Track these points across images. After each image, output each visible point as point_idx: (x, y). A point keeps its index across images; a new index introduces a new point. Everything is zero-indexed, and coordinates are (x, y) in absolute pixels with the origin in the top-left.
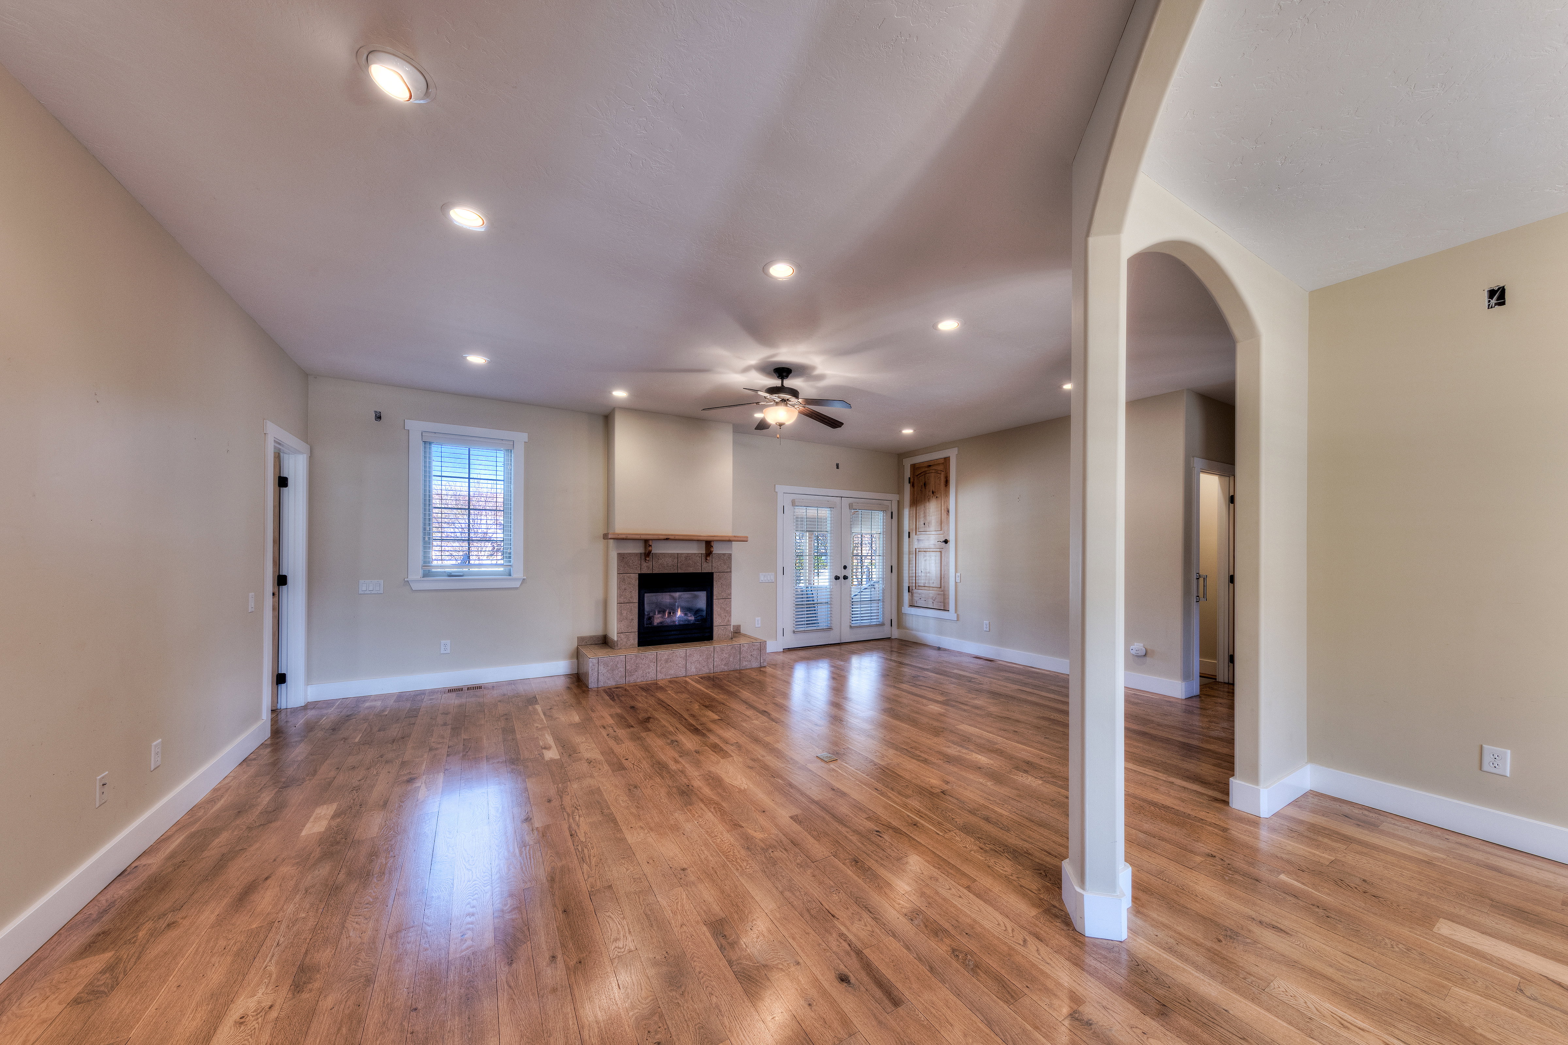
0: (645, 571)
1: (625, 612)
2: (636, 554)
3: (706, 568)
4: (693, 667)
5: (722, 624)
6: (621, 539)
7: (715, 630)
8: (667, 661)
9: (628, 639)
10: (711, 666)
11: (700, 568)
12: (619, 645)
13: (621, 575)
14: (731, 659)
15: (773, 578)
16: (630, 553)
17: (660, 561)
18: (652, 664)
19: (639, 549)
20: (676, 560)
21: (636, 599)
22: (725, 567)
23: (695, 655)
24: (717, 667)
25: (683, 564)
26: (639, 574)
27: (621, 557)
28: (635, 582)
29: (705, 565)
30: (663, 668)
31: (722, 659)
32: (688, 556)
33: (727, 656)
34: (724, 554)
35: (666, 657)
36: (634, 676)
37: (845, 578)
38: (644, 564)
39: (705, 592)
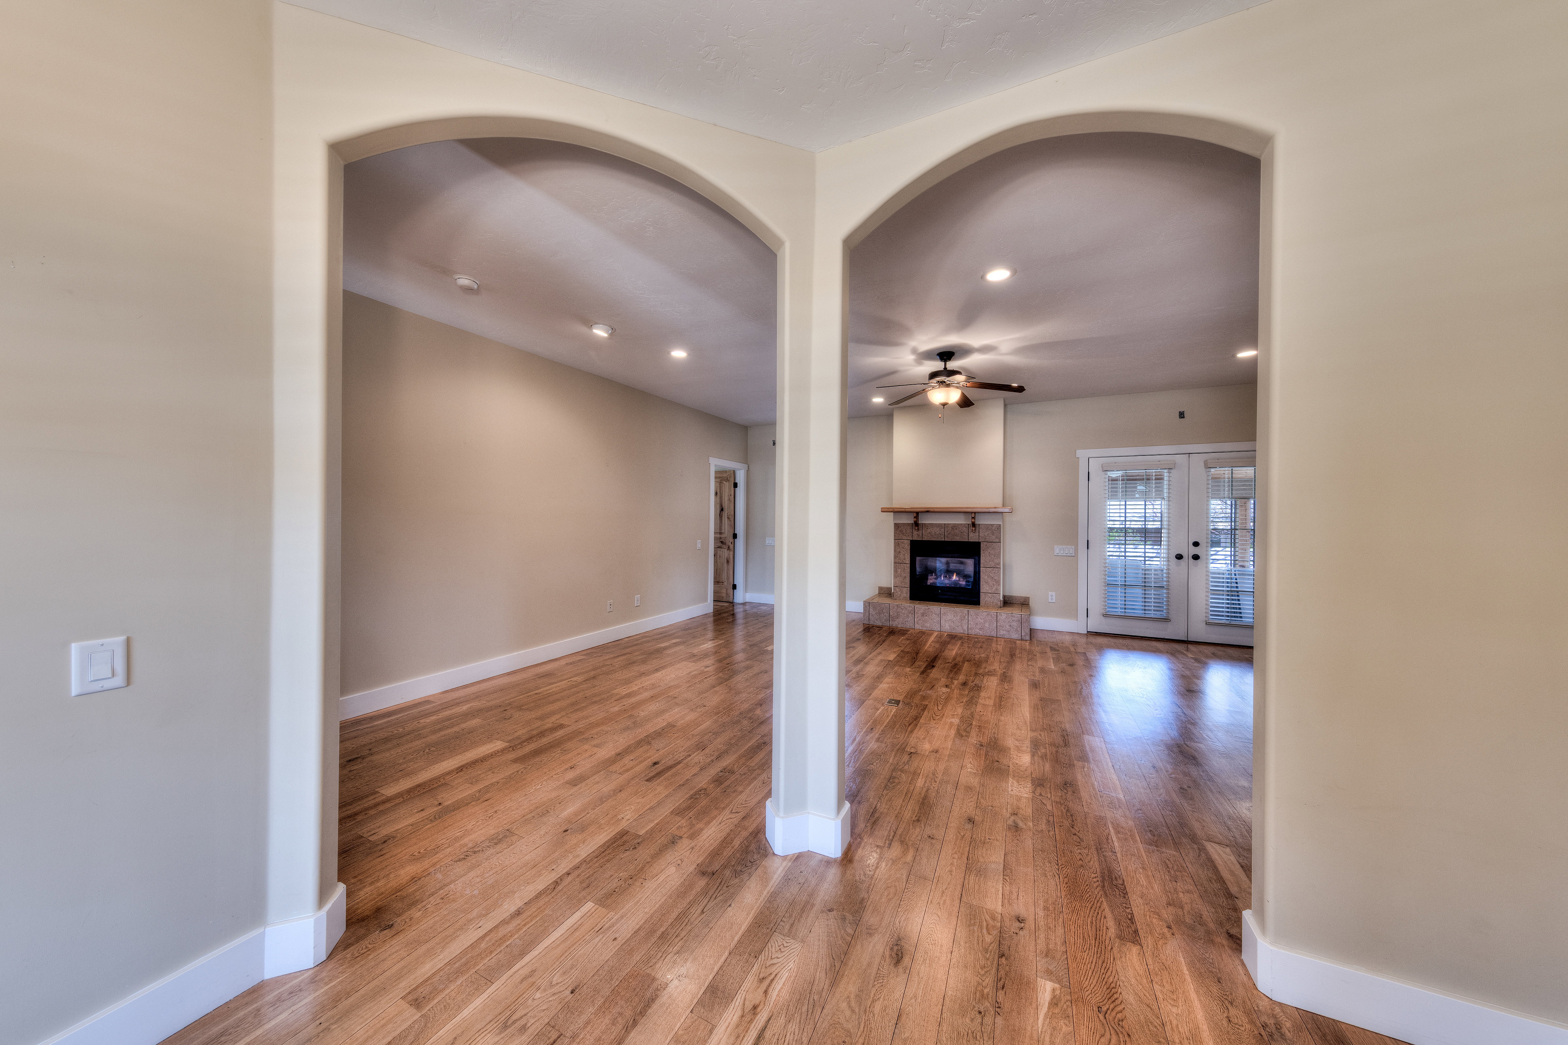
0: (915, 538)
1: (899, 570)
2: (908, 524)
3: (973, 537)
4: (947, 625)
5: (990, 592)
6: (897, 512)
7: (982, 596)
8: (923, 615)
9: (901, 592)
10: (965, 627)
11: (967, 537)
12: (895, 596)
13: (897, 541)
14: (987, 625)
15: (1072, 552)
16: (904, 524)
17: (929, 531)
18: (910, 615)
19: (909, 520)
20: (943, 530)
21: (908, 561)
22: (994, 537)
23: (949, 614)
24: (971, 629)
25: (950, 533)
26: (911, 540)
27: (897, 526)
28: (908, 547)
29: (971, 535)
30: (920, 620)
31: (977, 623)
32: (955, 527)
33: (982, 621)
34: (992, 525)
35: (922, 611)
36: (896, 622)
37: (1196, 557)
38: (915, 533)
39: (973, 560)
